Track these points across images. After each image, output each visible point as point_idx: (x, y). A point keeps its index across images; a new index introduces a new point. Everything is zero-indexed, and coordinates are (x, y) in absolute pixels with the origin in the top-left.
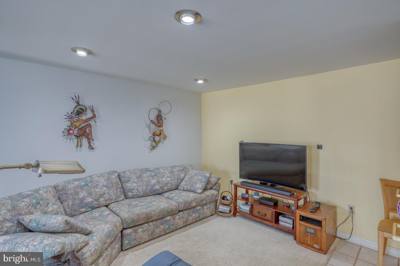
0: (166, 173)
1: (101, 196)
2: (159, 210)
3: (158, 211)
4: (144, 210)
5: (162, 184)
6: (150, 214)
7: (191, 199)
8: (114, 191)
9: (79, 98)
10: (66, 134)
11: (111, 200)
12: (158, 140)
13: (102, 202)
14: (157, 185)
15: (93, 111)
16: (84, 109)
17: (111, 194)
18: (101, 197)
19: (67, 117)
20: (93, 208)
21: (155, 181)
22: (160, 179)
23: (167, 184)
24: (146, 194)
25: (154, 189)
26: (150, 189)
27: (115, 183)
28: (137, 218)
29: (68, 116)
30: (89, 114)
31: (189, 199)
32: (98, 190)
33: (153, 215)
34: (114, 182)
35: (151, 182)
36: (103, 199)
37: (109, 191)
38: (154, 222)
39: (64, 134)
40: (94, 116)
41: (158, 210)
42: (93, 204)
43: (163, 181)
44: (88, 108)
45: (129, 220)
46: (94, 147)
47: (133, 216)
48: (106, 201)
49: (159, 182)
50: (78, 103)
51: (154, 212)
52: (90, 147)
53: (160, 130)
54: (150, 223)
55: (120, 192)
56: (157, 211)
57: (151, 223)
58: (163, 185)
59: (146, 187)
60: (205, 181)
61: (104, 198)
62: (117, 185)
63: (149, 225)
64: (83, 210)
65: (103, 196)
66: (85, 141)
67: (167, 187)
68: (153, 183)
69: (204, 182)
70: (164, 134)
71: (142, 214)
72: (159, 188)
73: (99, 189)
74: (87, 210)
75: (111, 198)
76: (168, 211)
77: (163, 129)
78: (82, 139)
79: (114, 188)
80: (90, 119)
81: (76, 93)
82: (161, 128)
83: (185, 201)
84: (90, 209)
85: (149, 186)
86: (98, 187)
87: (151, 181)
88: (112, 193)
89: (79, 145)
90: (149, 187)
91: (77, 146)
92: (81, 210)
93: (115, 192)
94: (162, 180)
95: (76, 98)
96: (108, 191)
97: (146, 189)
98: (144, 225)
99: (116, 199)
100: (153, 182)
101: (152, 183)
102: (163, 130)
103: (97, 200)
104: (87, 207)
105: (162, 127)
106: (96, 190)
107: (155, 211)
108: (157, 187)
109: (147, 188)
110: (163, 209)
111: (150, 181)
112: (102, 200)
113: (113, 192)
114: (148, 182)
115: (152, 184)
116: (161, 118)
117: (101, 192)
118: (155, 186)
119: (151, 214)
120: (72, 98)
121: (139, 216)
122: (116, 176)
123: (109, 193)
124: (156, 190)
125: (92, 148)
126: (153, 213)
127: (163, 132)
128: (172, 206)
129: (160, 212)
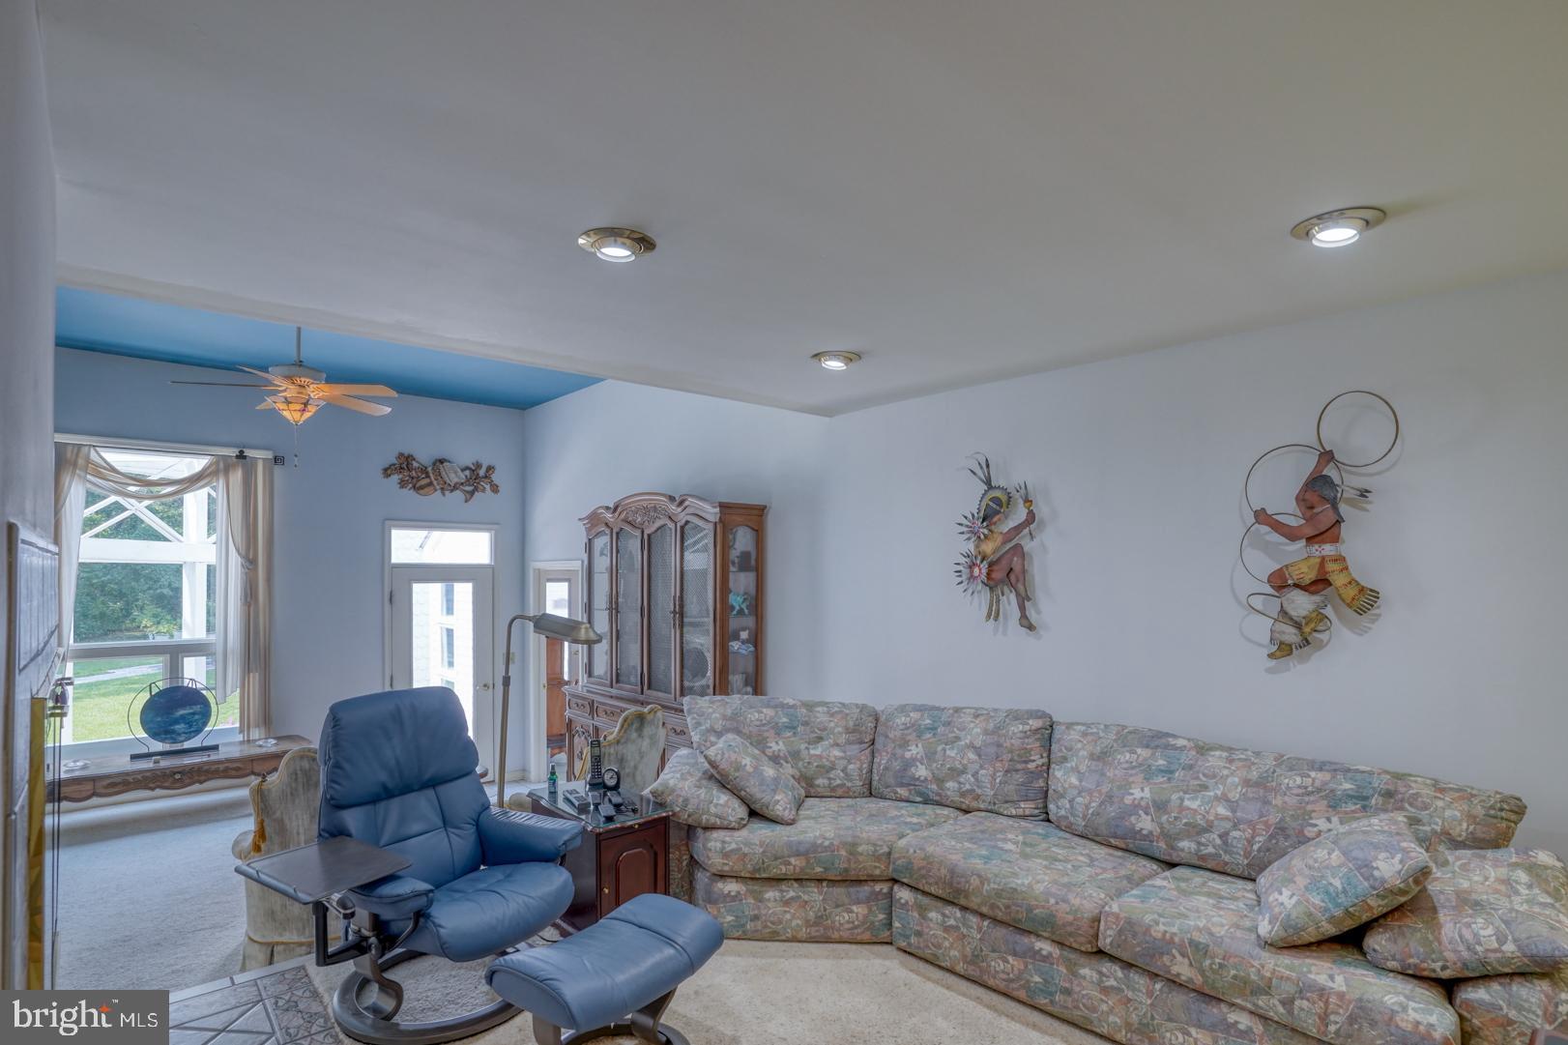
0: (1225, 778)
1: (956, 773)
2: (1000, 888)
3: (992, 885)
4: (955, 858)
5: (1176, 818)
6: (963, 880)
7: (1175, 934)
8: (994, 774)
9: (988, 466)
10: (964, 577)
11: (977, 798)
12: (1304, 613)
13: (949, 793)
14: (1147, 814)
15: (1027, 501)
16: (1004, 499)
17: (983, 779)
18: (952, 778)
19: (965, 529)
20: (927, 801)
21: (1147, 794)
22: (1174, 797)
23: (1196, 831)
24: (1097, 835)
25: (1127, 823)
26: (1113, 819)
27: (1011, 751)
28: (923, 868)
29: (967, 526)
30: (1020, 514)
31: (1162, 928)
32: (951, 753)
33: (973, 889)
34: (1007, 744)
35: (1131, 791)
36: (956, 785)
37: (982, 767)
38: (986, 923)
39: (960, 579)
40: (1031, 518)
41: (994, 883)
42: (927, 788)
43: (1182, 808)
44: (1014, 493)
45: (899, 858)
46: (1034, 624)
47: (915, 852)
48: (963, 794)
49: (1161, 806)
50: (988, 482)
51: (977, 882)
52: (1025, 622)
53: (1318, 560)
54: (971, 917)
55: (1018, 785)
56: (989, 885)
57: (974, 920)
58: (1180, 825)
59: (1102, 803)
60: (1344, 891)
61: (960, 783)
62: (1016, 758)
63: (964, 919)
64: (903, 792)
65: (958, 775)
66: (1010, 602)
67: (1193, 846)
68: (1135, 799)
69: (1327, 892)
70: (1352, 582)
71: (941, 863)
72: (1151, 833)
73: (955, 751)
74: (912, 798)
75: (979, 791)
76: (1035, 912)
77: (1343, 554)
78: (1003, 595)
79: (998, 764)
80: (1018, 529)
81: (978, 453)
82: (1328, 549)
83: (1129, 922)
84: (919, 799)
85: (1111, 805)
86: (955, 744)
87: (1131, 788)
88: (987, 780)
89: (994, 613)
90: (1112, 811)
91: (989, 616)
92: (898, 790)
93: (998, 781)
94: (1181, 804)
95: (981, 468)
96: (977, 766)
97: (1097, 814)
98: (950, 908)
99: (995, 804)
100: (1137, 793)
101: (1131, 797)
102: (1340, 559)
103: (940, 781)
104: (912, 787)
105: (1336, 540)
106: (948, 752)
107: (983, 880)
108: (1145, 823)
109: (1103, 807)
110: (1015, 890)
111: (1126, 786)
112: (950, 785)
113: (994, 777)
114: (1120, 787)
115: (1126, 802)
116: (1328, 493)
117: (957, 763)
118: (1135, 814)
119: (967, 882)
120: (972, 471)
121: (928, 864)
122: (1027, 728)
123: (977, 773)
124: (1136, 834)
125: (1031, 627)
126: (975, 881)
127: (1347, 568)
128: (1057, 903)
129: (999, 894)
